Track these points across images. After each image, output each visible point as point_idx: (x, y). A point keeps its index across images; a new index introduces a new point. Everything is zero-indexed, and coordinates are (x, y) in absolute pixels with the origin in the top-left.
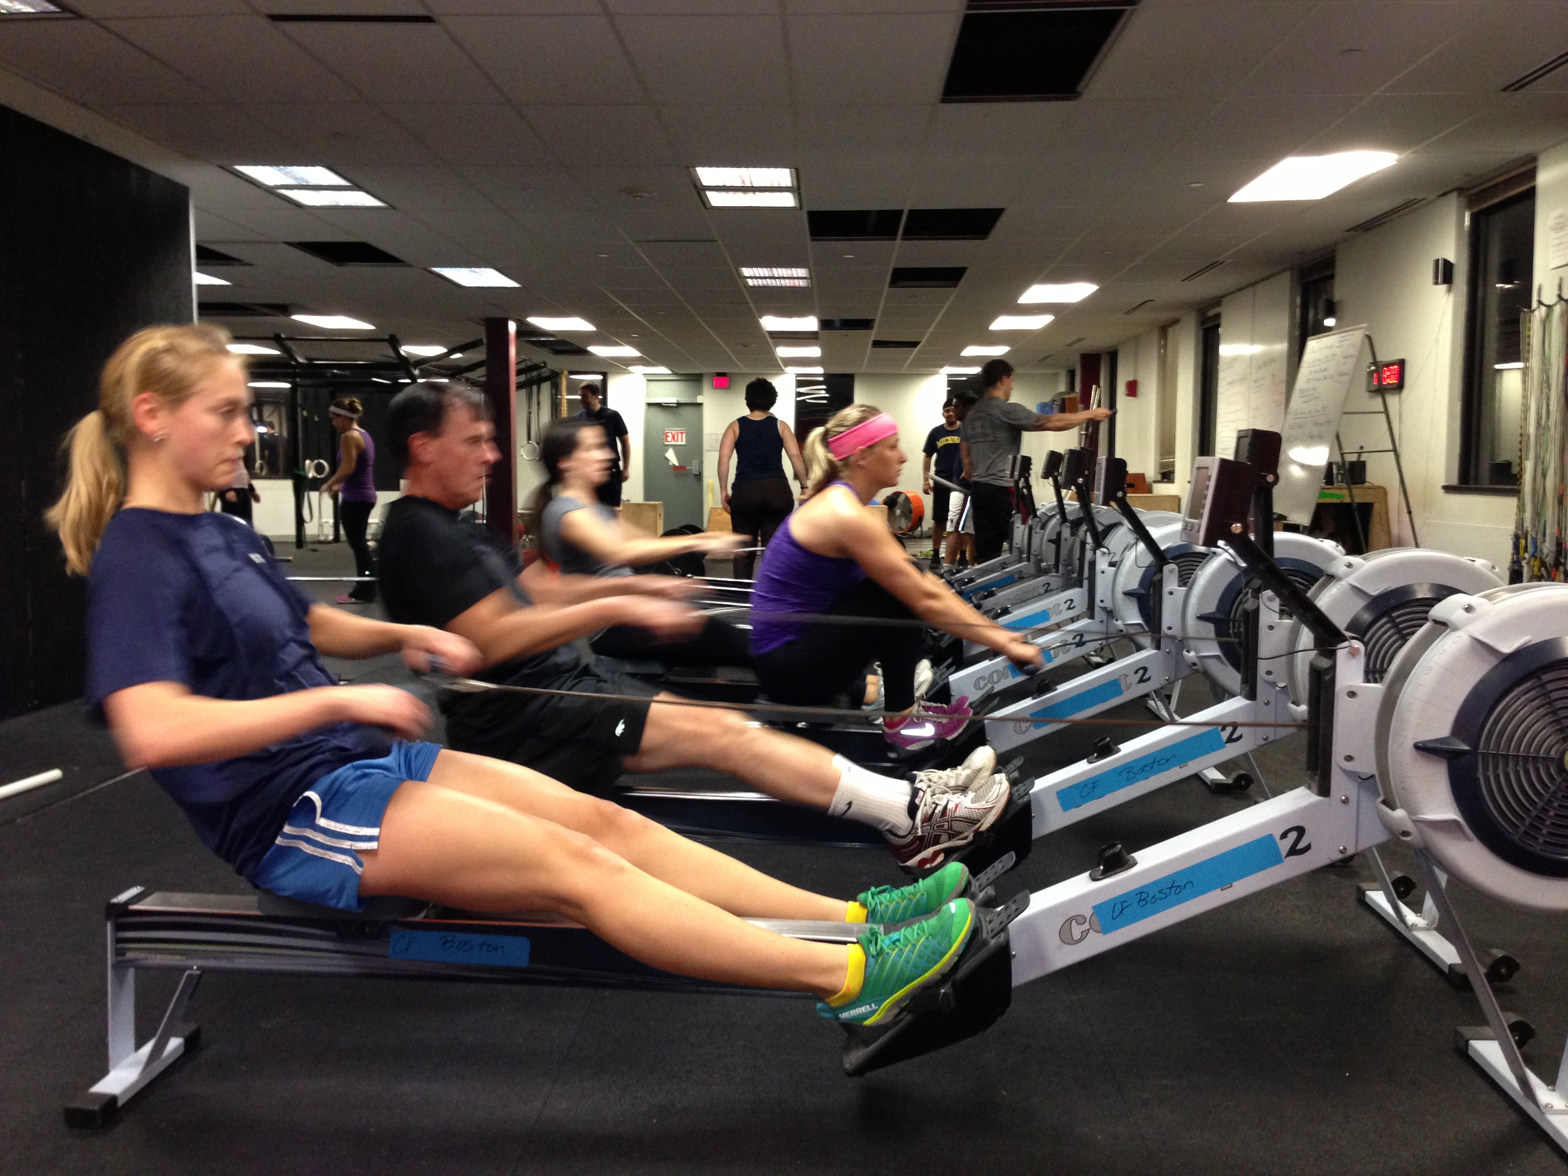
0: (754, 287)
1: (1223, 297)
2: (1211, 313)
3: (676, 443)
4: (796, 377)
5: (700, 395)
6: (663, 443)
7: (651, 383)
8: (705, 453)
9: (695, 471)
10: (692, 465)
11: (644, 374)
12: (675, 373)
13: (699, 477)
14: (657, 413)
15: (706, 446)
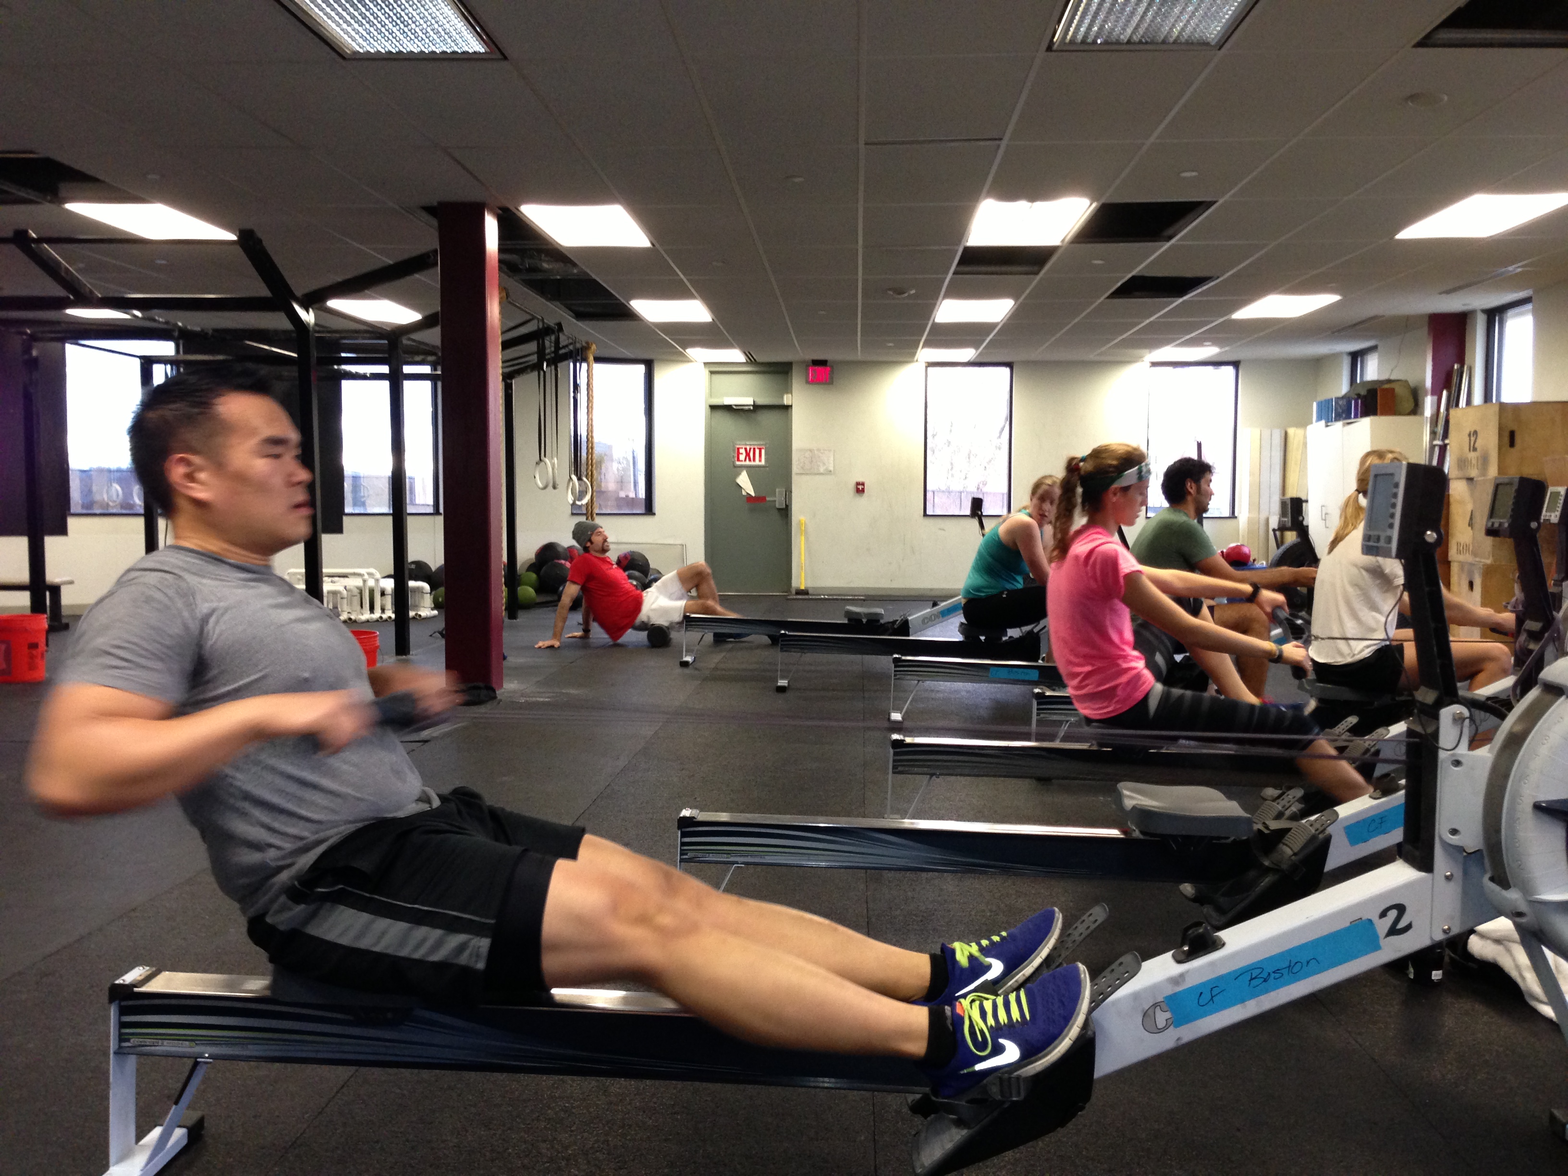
3: (752, 463)
4: (926, 367)
5: (787, 393)
6: (734, 462)
7: (715, 377)
8: (795, 479)
9: (780, 503)
10: (774, 494)
11: (705, 364)
12: (751, 361)
13: (785, 512)
14: (724, 419)
15: (795, 469)
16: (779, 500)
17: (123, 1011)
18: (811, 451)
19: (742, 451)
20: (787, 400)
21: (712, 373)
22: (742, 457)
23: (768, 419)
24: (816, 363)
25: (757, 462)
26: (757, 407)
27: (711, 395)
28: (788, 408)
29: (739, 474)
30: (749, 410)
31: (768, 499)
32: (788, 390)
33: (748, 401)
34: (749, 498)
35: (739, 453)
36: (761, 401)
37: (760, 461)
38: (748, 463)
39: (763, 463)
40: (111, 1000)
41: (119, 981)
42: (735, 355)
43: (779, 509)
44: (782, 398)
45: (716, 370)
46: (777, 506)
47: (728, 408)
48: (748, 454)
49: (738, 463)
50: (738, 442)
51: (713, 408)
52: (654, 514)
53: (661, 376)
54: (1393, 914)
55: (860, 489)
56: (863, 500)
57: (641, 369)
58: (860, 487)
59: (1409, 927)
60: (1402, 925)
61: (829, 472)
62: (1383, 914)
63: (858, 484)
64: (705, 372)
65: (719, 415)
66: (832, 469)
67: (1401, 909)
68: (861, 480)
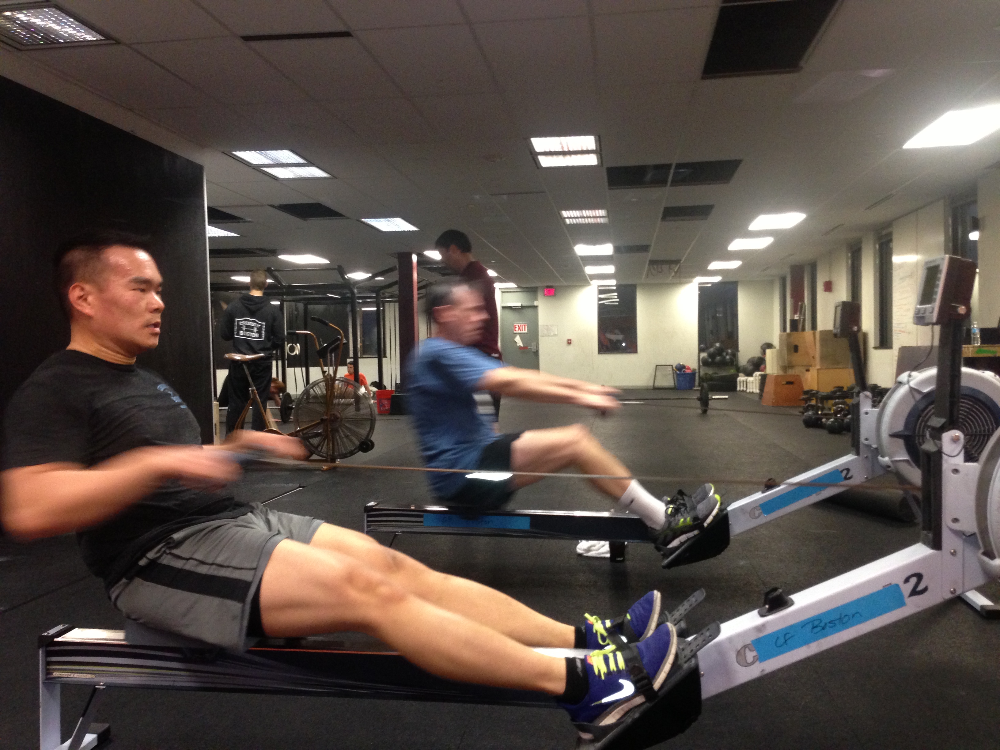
0: (570, 225)
1: (893, 220)
2: (884, 232)
5: (536, 300)
6: (513, 332)
8: (540, 338)
9: (534, 349)
10: (531, 346)
12: (519, 287)
13: (536, 353)
14: (509, 313)
15: (540, 334)
18: (547, 326)
19: (517, 326)
20: (536, 303)
21: (503, 292)
23: (529, 312)
24: (548, 287)
25: (524, 332)
26: (523, 307)
28: (536, 307)
29: (515, 337)
30: (519, 308)
31: (528, 348)
33: (519, 304)
34: (520, 347)
35: (515, 328)
36: (525, 304)
38: (519, 332)
42: (512, 285)
47: (510, 308)
48: (519, 328)
50: (515, 323)
56: (571, 347)
58: (569, 341)
61: (555, 335)
65: (507, 311)
68: (569, 338)
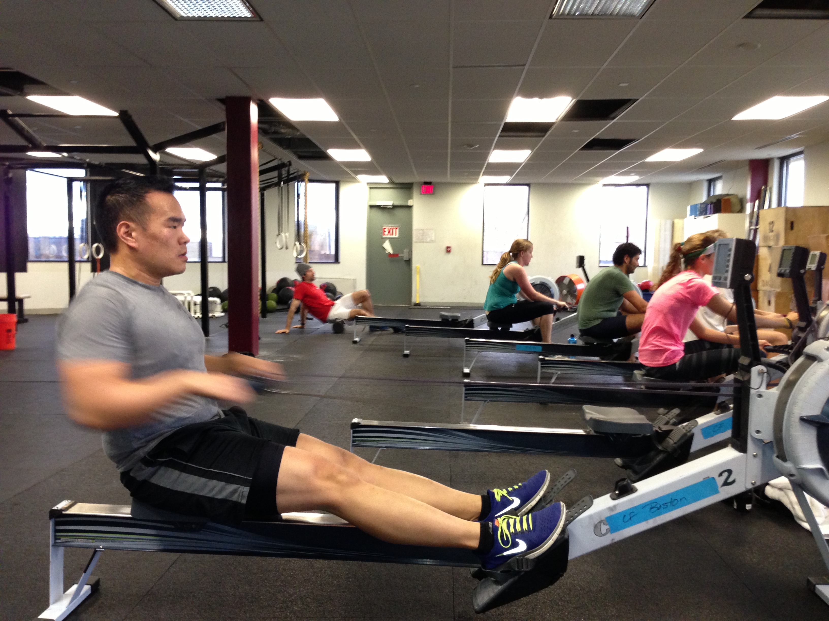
3: (391, 236)
4: (485, 186)
5: (410, 199)
6: (381, 236)
7: (372, 190)
8: (414, 244)
9: (406, 257)
10: (403, 253)
11: (368, 183)
12: (392, 182)
13: (409, 262)
14: (377, 213)
15: (414, 239)
16: (405, 256)
17: (57, 524)
18: (423, 230)
19: (386, 230)
20: (410, 203)
21: (371, 188)
22: (386, 233)
23: (400, 213)
24: (426, 183)
25: (394, 236)
26: (394, 207)
27: (370, 200)
28: (411, 207)
29: (384, 242)
30: (390, 208)
31: (400, 255)
32: (410, 197)
33: (389, 203)
34: (390, 255)
35: (385, 231)
36: (397, 203)
37: (396, 235)
38: (389, 236)
39: (397, 236)
40: (51, 518)
41: (55, 508)
42: (383, 179)
43: (406, 261)
44: (407, 201)
45: (373, 187)
46: (405, 259)
47: (379, 207)
48: (389, 232)
49: (384, 236)
50: (385, 225)
51: (371, 207)
52: (339, 263)
53: (344, 189)
54: (726, 474)
55: (448, 250)
56: (450, 256)
57: (334, 185)
58: (449, 249)
59: (734, 482)
60: (730, 480)
61: (432, 241)
62: (721, 475)
63: (448, 248)
64: (367, 187)
65: (375, 211)
66: (433, 239)
67: (730, 472)
68: (449, 245)
